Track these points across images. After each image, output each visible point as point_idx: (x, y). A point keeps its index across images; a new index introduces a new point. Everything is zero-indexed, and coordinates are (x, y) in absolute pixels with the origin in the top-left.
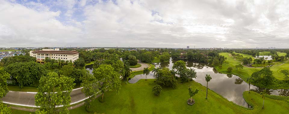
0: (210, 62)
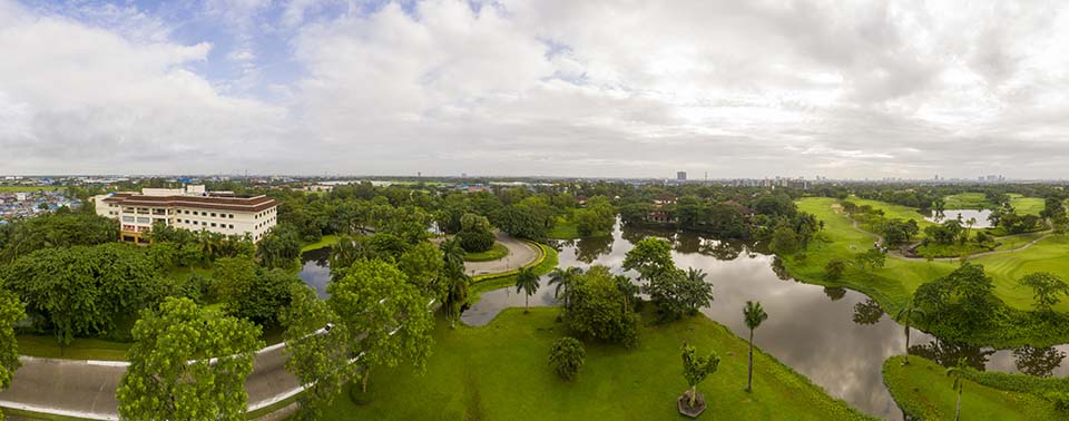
0: (762, 235)
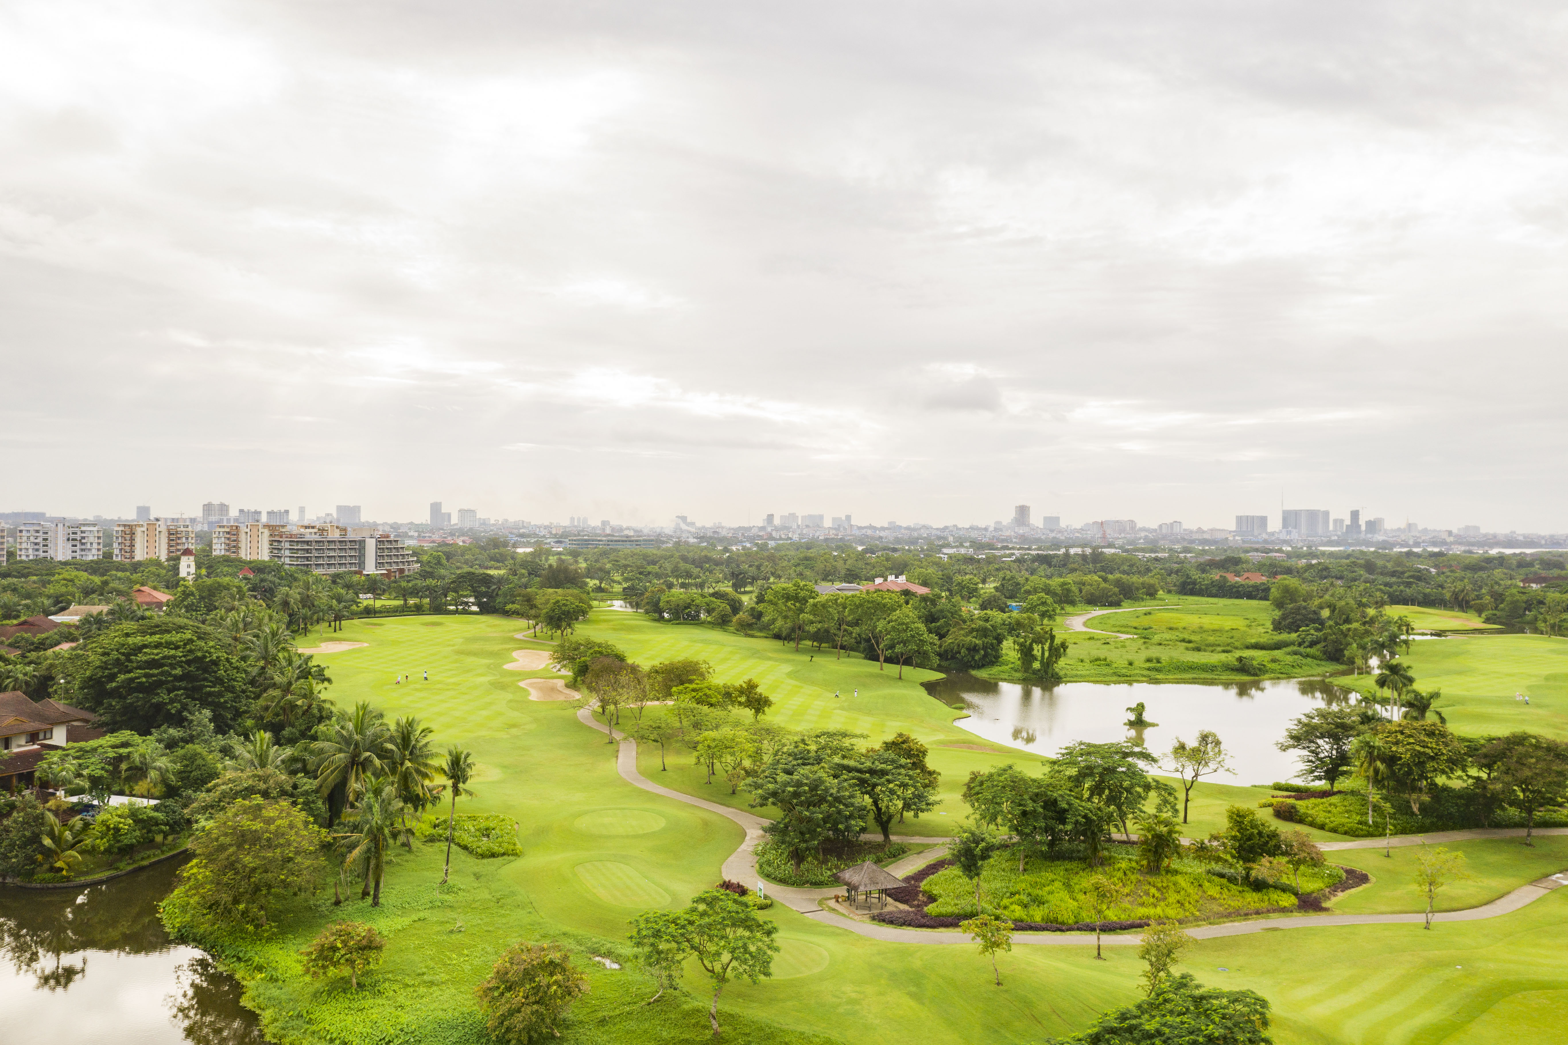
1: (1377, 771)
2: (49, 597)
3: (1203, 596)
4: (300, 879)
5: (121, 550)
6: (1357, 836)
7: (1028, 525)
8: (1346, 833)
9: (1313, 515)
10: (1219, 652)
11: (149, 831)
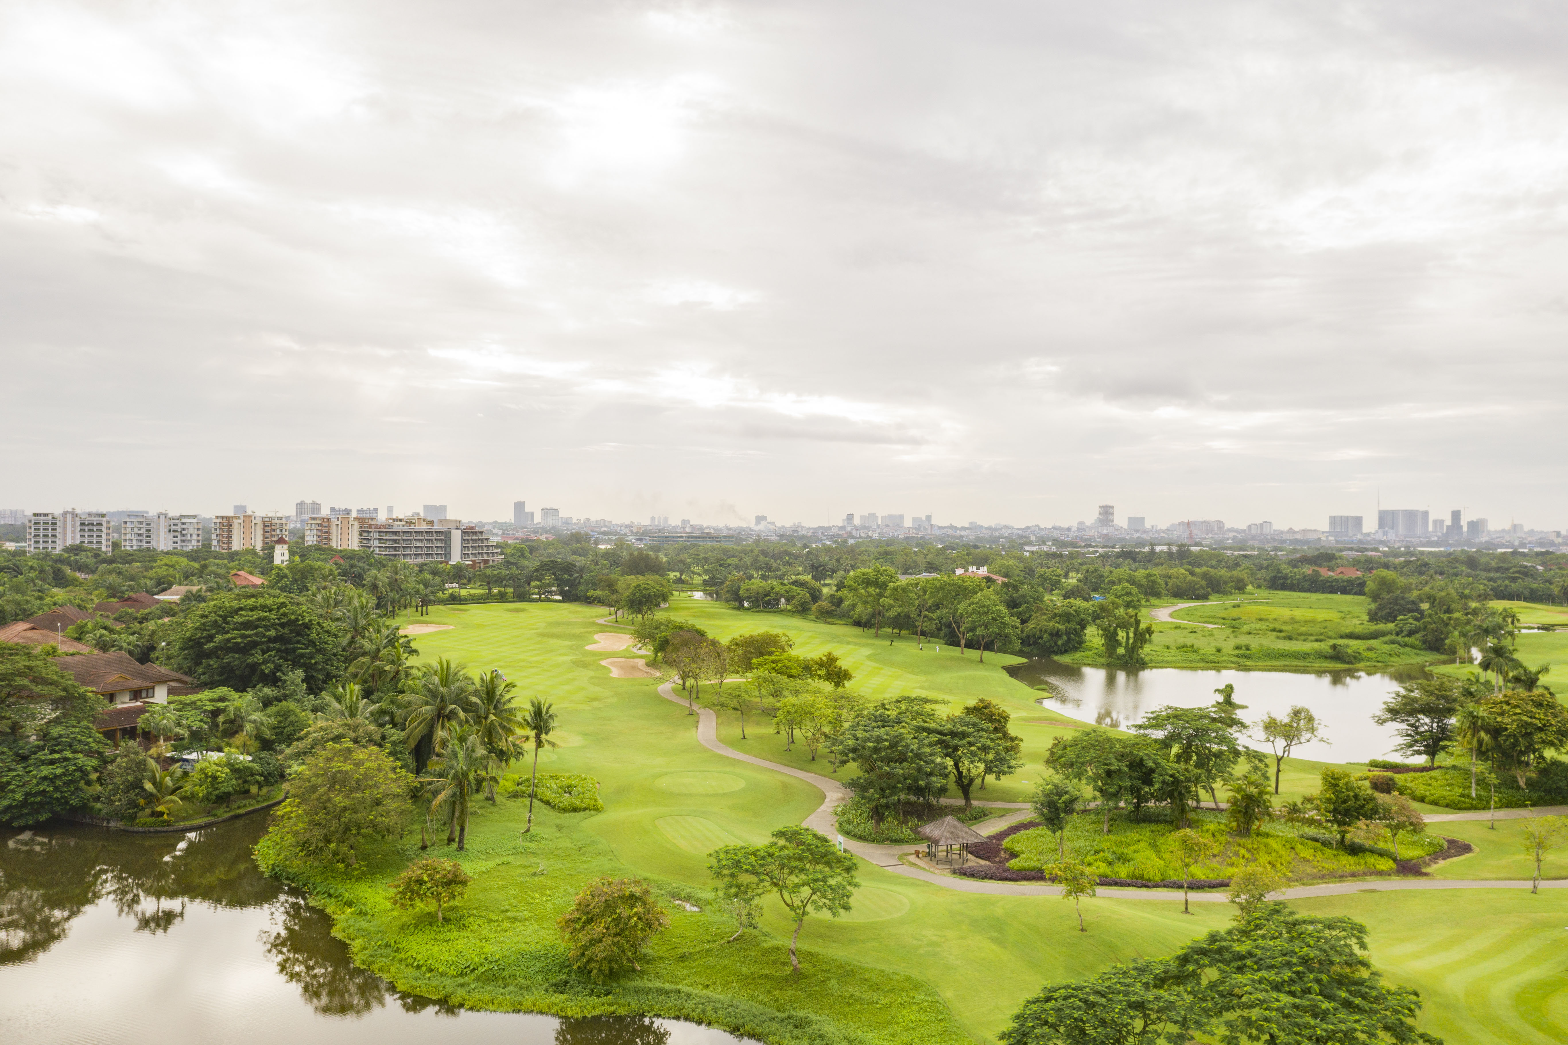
1: (1480, 742)
2: (151, 579)
3: (1294, 590)
4: (388, 820)
5: (219, 541)
6: (1460, 809)
7: (1113, 525)
8: (1447, 806)
9: (1411, 516)
10: (1312, 641)
11: (245, 782)
